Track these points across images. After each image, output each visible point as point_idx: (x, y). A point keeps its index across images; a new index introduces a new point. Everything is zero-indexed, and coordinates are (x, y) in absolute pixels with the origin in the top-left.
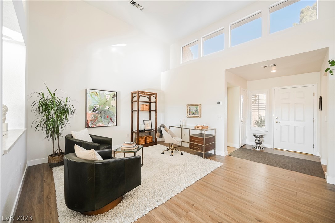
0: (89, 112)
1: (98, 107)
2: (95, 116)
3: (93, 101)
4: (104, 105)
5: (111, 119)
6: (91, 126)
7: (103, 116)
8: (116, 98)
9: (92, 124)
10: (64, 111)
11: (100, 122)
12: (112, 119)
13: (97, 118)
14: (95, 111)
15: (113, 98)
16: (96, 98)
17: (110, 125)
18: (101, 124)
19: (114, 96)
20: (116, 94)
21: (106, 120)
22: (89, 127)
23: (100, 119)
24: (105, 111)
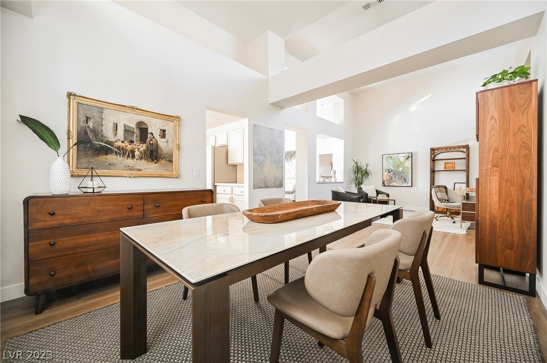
0: (386, 173)
1: (392, 168)
2: (390, 176)
3: (388, 164)
4: (398, 166)
5: (405, 180)
6: (386, 185)
7: (397, 177)
8: (410, 159)
9: (388, 183)
10: (366, 173)
11: (394, 182)
12: (407, 180)
13: (391, 178)
14: (390, 172)
15: (407, 159)
16: (391, 161)
17: (404, 185)
18: (395, 184)
19: (409, 157)
20: (410, 155)
21: (400, 181)
22: (385, 186)
23: (394, 179)
24: (399, 173)
